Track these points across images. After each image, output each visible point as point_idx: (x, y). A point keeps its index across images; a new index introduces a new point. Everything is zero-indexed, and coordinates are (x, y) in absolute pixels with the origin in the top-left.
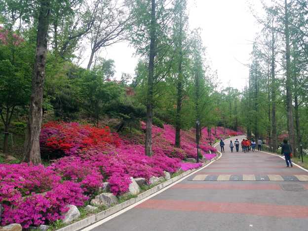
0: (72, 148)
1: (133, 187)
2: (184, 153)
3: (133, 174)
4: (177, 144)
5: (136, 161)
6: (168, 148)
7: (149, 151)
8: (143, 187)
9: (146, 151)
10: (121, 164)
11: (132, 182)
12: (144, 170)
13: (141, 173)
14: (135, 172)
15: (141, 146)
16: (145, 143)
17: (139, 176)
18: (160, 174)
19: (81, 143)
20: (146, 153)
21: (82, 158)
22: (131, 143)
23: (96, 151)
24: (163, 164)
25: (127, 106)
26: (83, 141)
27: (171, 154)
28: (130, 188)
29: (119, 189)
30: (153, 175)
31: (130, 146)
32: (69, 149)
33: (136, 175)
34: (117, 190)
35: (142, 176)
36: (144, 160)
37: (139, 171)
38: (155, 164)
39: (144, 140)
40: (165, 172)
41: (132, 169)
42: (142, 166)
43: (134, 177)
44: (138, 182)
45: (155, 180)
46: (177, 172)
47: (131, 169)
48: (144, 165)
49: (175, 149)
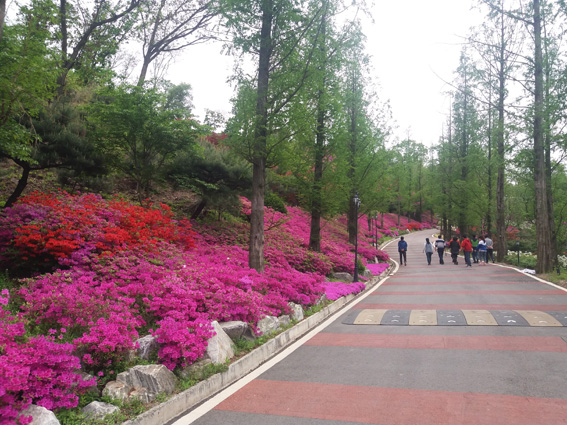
0: (77, 249)
1: (218, 346)
2: (329, 263)
3: (218, 313)
4: (314, 244)
5: (227, 283)
6: (296, 252)
7: (258, 258)
8: (241, 342)
9: (250, 258)
10: (190, 290)
11: (215, 334)
12: (246, 303)
13: (239, 310)
14: (224, 309)
15: (240, 248)
16: (250, 243)
17: (234, 318)
18: (280, 310)
19: (100, 240)
20: (252, 262)
21: (98, 274)
22: (220, 242)
23: (134, 258)
24: (289, 286)
25: (211, 165)
26: (103, 236)
27: (302, 265)
28: (210, 348)
29: (181, 353)
30: (266, 313)
31: (216, 247)
32: (68, 252)
33: (227, 315)
34: (176, 356)
35: (240, 317)
36: (245, 280)
37: (233, 305)
38: (271, 287)
39: (247, 236)
40: (292, 304)
41: (217, 301)
42: (240, 292)
43: (222, 320)
44: (230, 333)
45: (271, 325)
46: (318, 303)
47: (215, 300)
48: (245, 290)
49: (311, 254)
